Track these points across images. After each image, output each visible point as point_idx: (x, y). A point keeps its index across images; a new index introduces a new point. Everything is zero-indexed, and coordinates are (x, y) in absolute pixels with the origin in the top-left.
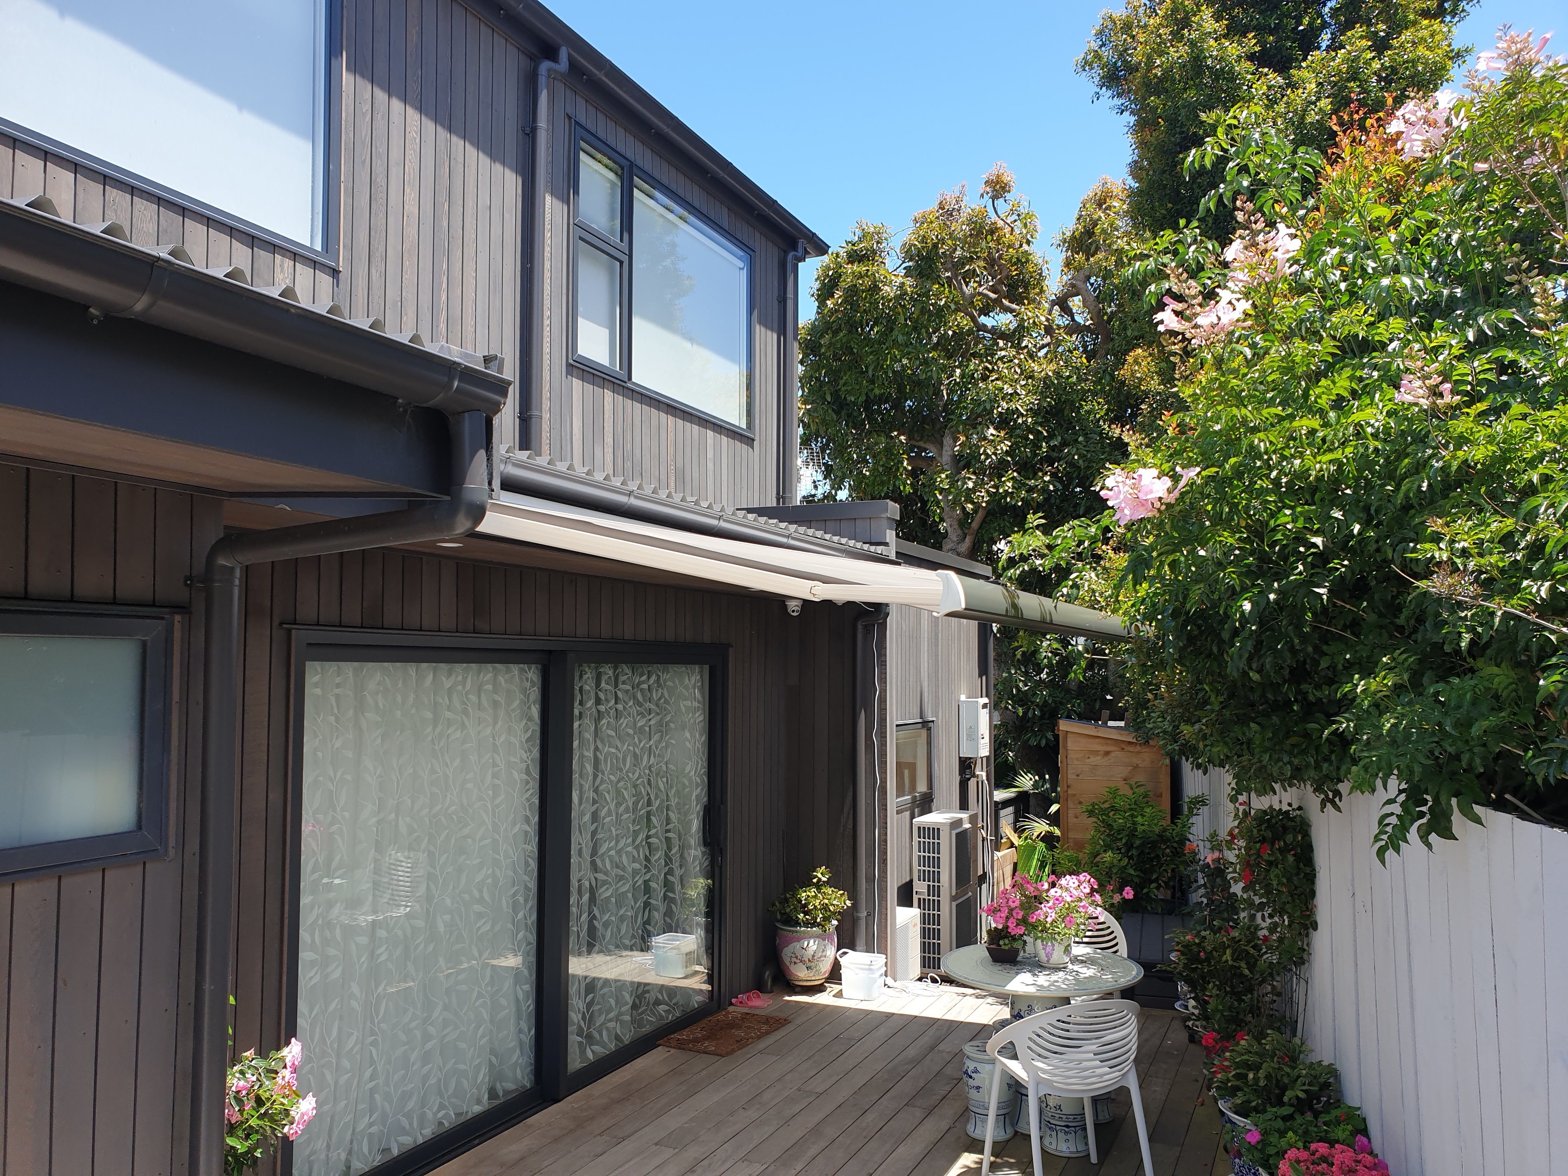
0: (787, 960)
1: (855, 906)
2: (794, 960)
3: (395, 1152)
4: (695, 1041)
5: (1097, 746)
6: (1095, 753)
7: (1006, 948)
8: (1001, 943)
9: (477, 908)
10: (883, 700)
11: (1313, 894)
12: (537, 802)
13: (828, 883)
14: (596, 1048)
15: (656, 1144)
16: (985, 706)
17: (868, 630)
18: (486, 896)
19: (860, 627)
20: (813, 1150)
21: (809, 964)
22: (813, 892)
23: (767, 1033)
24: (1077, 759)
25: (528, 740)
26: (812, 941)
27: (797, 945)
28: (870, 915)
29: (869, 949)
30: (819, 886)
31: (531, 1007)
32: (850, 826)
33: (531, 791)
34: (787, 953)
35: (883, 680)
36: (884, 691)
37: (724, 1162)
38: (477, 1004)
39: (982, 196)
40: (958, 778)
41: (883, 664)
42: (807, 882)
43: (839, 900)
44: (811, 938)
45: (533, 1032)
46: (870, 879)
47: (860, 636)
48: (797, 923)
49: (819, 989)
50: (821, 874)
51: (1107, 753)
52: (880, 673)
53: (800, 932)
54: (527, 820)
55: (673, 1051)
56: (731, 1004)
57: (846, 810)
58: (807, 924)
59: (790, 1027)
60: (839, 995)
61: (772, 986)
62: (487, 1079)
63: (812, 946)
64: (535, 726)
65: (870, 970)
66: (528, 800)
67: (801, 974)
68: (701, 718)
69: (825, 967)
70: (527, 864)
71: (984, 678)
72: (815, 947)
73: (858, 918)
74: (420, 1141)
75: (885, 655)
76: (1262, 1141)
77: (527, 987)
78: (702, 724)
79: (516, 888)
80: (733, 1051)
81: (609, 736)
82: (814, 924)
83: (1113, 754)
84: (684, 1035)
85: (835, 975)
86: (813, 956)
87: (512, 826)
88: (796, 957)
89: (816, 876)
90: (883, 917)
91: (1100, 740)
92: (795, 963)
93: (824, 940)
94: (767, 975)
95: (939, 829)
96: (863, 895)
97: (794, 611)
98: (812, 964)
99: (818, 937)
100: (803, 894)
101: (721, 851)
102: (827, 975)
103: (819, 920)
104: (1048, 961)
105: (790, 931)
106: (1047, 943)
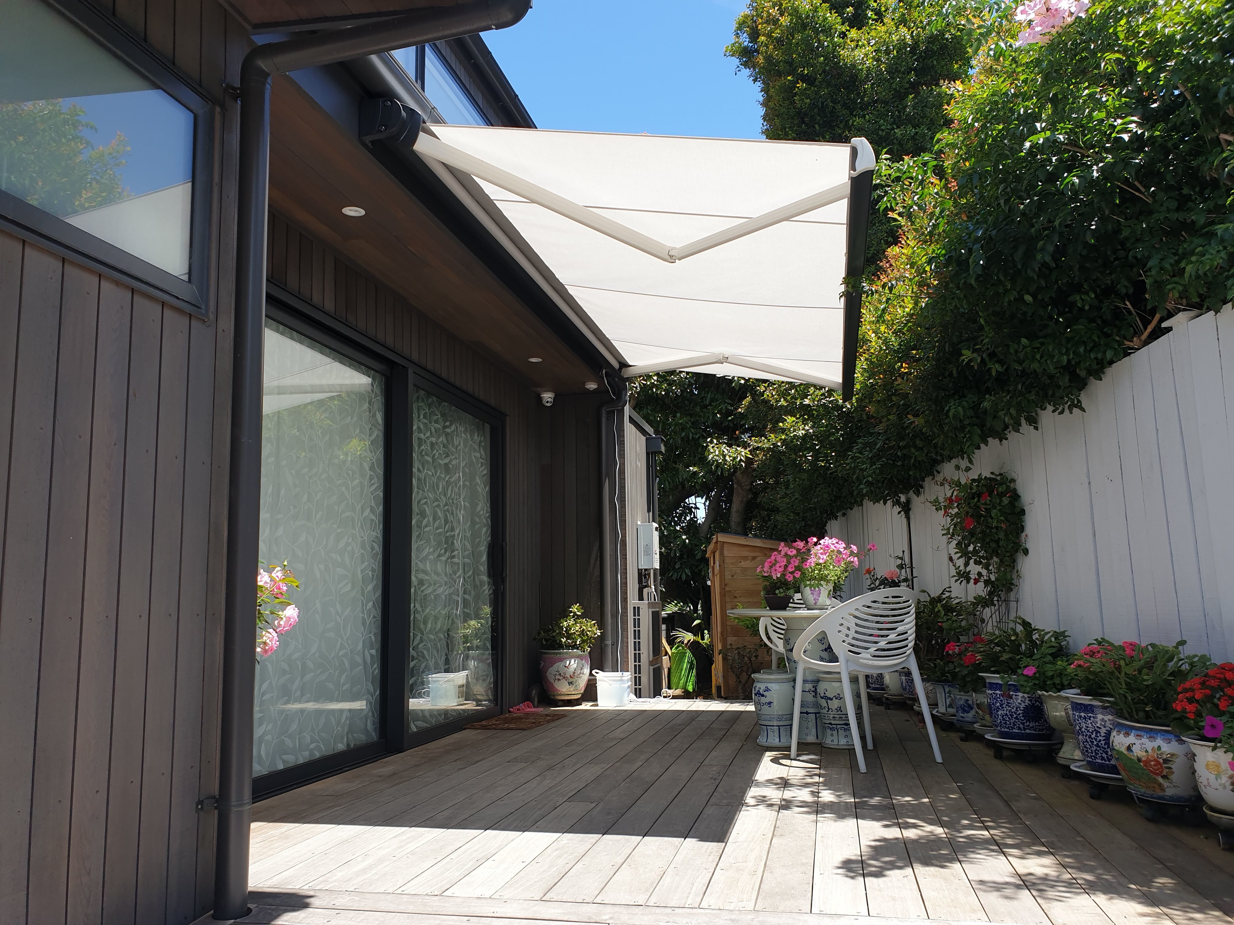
0: (551, 678)
1: (602, 637)
2: (558, 677)
5: (745, 553)
6: (745, 558)
9: (339, 570)
10: (622, 472)
13: (582, 616)
15: (509, 762)
16: (656, 528)
17: (611, 414)
18: (347, 562)
19: (604, 412)
20: (644, 757)
21: (571, 680)
22: (572, 622)
23: (553, 720)
24: (732, 563)
25: (372, 442)
26: (573, 661)
27: (561, 664)
28: (615, 644)
29: (614, 669)
30: (576, 617)
31: (377, 671)
32: (597, 573)
33: (376, 485)
34: (551, 672)
35: (622, 456)
36: (623, 465)
37: (575, 764)
38: (341, 653)
40: (638, 586)
41: (622, 443)
42: (565, 615)
43: (592, 629)
44: (571, 658)
46: (615, 615)
47: (604, 420)
48: (561, 646)
49: (578, 702)
50: (575, 609)
51: (754, 558)
52: (619, 450)
53: (563, 653)
54: (374, 510)
55: (480, 730)
56: (510, 712)
57: (592, 561)
58: (568, 647)
60: (596, 704)
61: (539, 702)
62: (348, 722)
63: (573, 664)
65: (621, 680)
66: (372, 493)
67: (564, 690)
68: (485, 472)
69: (582, 683)
72: (575, 666)
73: (606, 645)
74: (301, 761)
75: (623, 436)
77: (373, 652)
78: (486, 476)
79: (366, 564)
80: (531, 728)
81: (427, 461)
82: (574, 647)
83: (758, 559)
84: (484, 723)
85: (590, 693)
86: (574, 673)
87: (363, 510)
88: (560, 675)
89: (571, 612)
90: (625, 645)
91: (748, 548)
92: (559, 680)
93: (582, 660)
94: (534, 692)
95: (638, 608)
96: (609, 628)
97: (547, 402)
98: (573, 680)
99: (578, 657)
100: (565, 623)
101: (503, 580)
102: (582, 691)
103: (578, 643)
104: (815, 604)
105: (554, 653)
106: (815, 588)
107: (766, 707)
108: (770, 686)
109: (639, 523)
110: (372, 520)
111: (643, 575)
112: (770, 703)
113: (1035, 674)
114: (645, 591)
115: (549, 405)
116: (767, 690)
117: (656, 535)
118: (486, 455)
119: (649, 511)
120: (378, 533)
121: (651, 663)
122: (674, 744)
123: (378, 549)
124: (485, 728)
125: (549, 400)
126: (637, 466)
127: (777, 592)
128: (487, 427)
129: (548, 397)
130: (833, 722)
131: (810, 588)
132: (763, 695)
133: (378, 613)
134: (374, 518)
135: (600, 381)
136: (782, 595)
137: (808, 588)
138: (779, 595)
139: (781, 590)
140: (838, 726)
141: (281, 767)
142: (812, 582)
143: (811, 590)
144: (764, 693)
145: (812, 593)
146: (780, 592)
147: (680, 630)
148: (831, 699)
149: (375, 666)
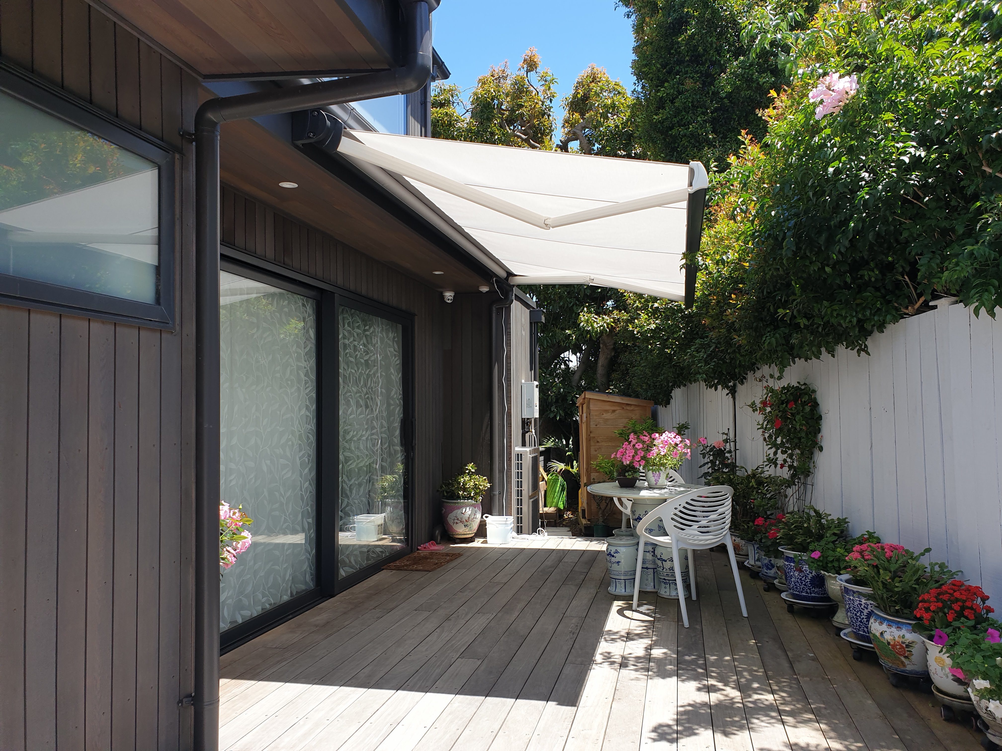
0: (451, 522)
1: (491, 489)
2: (456, 521)
4: (406, 565)
5: (607, 407)
9: (282, 461)
10: (509, 357)
11: (819, 431)
12: (314, 395)
13: (475, 473)
15: (416, 610)
16: (536, 387)
17: (499, 310)
18: (288, 454)
19: (494, 309)
20: (520, 606)
21: (466, 523)
22: (467, 478)
23: (452, 560)
24: (596, 415)
25: (306, 354)
26: (468, 508)
27: (459, 511)
28: (501, 493)
29: (501, 514)
30: (471, 474)
31: (313, 535)
32: (487, 438)
33: (310, 388)
34: (451, 518)
35: (509, 344)
36: (509, 352)
37: (466, 614)
39: (520, 70)
40: (521, 431)
41: (509, 334)
42: (463, 472)
43: (484, 483)
44: (467, 506)
45: (314, 551)
46: (502, 471)
47: (494, 315)
48: (458, 497)
49: (471, 540)
50: (470, 467)
51: (614, 411)
52: (507, 340)
53: (461, 503)
54: (307, 408)
55: (394, 571)
56: (418, 549)
57: (484, 429)
58: (464, 498)
59: (463, 557)
60: (485, 542)
61: (441, 539)
62: (291, 578)
63: (468, 511)
64: (312, 344)
65: (506, 524)
66: (307, 395)
67: (461, 530)
68: (398, 362)
69: (475, 526)
70: (308, 438)
71: (533, 372)
72: (470, 512)
73: (494, 495)
74: (255, 614)
75: (510, 328)
76: (822, 556)
77: (310, 520)
78: (398, 366)
79: (303, 452)
80: (435, 569)
81: (351, 362)
82: (469, 498)
83: (617, 412)
84: (398, 563)
85: (482, 532)
86: (469, 518)
87: (300, 410)
88: (458, 519)
89: (467, 469)
90: (509, 494)
91: (610, 403)
92: (457, 523)
93: (475, 508)
94: (437, 532)
95: (521, 455)
96: (497, 481)
97: (449, 300)
98: (468, 523)
99: (471, 506)
100: (462, 479)
101: (413, 448)
102: (475, 531)
103: (472, 495)
104: (656, 484)
105: (453, 503)
106: (656, 472)
107: (616, 565)
108: (619, 549)
109: (523, 381)
110: (307, 416)
111: (525, 423)
112: (618, 562)
113: (820, 557)
114: (527, 435)
115: (449, 302)
116: (617, 552)
117: (536, 391)
118: (398, 348)
119: (531, 370)
120: (312, 426)
121: (530, 497)
122: (544, 591)
123: (313, 439)
124: (398, 569)
125: (450, 298)
126: (522, 335)
127: (627, 474)
128: (400, 326)
129: (449, 295)
130: (666, 578)
131: (653, 472)
132: (613, 556)
133: (313, 489)
134: (309, 414)
135: (491, 285)
136: (630, 477)
137: (651, 472)
138: (628, 477)
139: (630, 473)
140: (670, 582)
141: (240, 621)
142: (654, 468)
143: (653, 474)
144: (615, 555)
145: (653, 476)
146: (629, 475)
147: (554, 461)
148: (666, 561)
149: (312, 531)
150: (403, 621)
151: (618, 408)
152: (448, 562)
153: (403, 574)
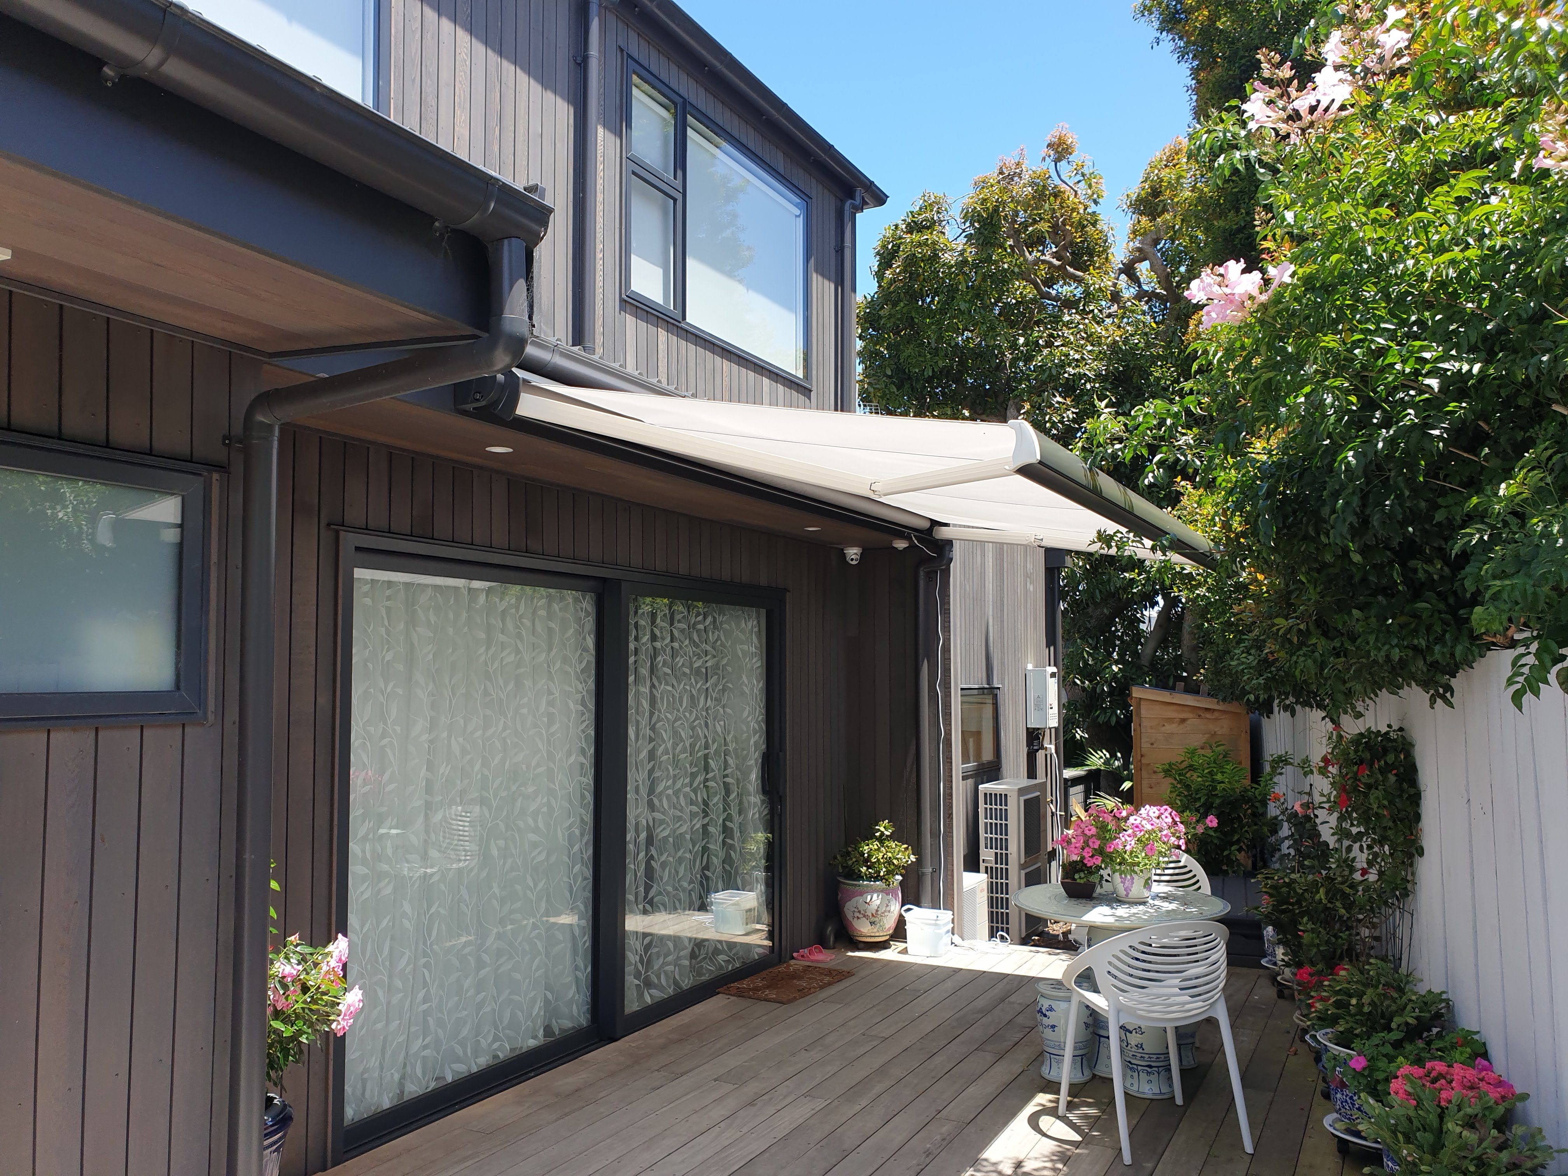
0: (849, 916)
1: (919, 862)
2: (857, 914)
3: (449, 1079)
4: (756, 989)
5: (1171, 713)
6: (1170, 720)
7: (1082, 881)
8: (1076, 876)
9: (533, 837)
10: (947, 650)
11: (1418, 817)
12: (593, 733)
13: (891, 837)
14: (654, 992)
15: (715, 1080)
16: (1053, 675)
17: (931, 577)
18: (541, 825)
19: (922, 573)
20: (879, 1088)
21: (873, 919)
22: (875, 845)
23: (830, 984)
24: (1151, 728)
25: (582, 671)
26: (875, 896)
27: (860, 900)
28: (936, 871)
29: (935, 906)
30: (881, 840)
32: (914, 780)
33: (587, 722)
34: (849, 908)
35: (947, 629)
36: (947, 641)
37: (785, 1097)
38: (532, 935)
39: (1044, 159)
40: (1026, 750)
41: (946, 612)
42: (870, 835)
43: (904, 855)
44: (874, 892)
45: (589, 969)
46: (936, 834)
47: (922, 583)
48: (860, 877)
49: (882, 947)
50: (884, 828)
51: (1183, 721)
52: (944, 622)
53: (863, 886)
54: (583, 752)
55: (732, 998)
56: (793, 958)
57: (909, 763)
58: (870, 878)
59: (853, 980)
60: (905, 951)
61: (835, 942)
62: (542, 1013)
63: (876, 900)
64: (590, 657)
65: (936, 925)
67: (865, 930)
68: (759, 664)
69: (890, 923)
70: (583, 797)
71: (1052, 648)
72: (878, 902)
73: (923, 874)
74: (475, 1069)
75: (949, 603)
76: (1369, 1066)
77: (582, 921)
78: (759, 671)
80: (795, 999)
82: (877, 878)
83: (1189, 722)
84: (745, 984)
85: (899, 932)
86: (877, 911)
88: (859, 912)
89: (879, 830)
90: (949, 873)
91: (1175, 707)
92: (858, 918)
93: (888, 894)
94: (829, 929)
95: (1006, 795)
96: (928, 851)
97: (852, 560)
98: (876, 919)
99: (882, 891)
100: (866, 848)
101: (781, 799)
102: (891, 932)
103: (882, 874)
104: (1127, 896)
105: (853, 885)
106: (1126, 876)
107: (1049, 1030)
109: (1030, 667)
111: (1034, 736)
112: (1053, 1027)
113: (1364, 1069)
114: (1040, 755)
115: (854, 563)
116: (1051, 1009)
117: (1053, 685)
118: (759, 643)
120: (588, 780)
122: (937, 1060)
123: (590, 798)
125: (855, 557)
128: (763, 613)
129: (853, 553)
131: (1121, 875)
132: (1045, 1016)
133: (589, 873)
137: (1117, 874)
139: (1082, 875)
142: (1122, 868)
144: (1047, 1013)
146: (1080, 878)
147: (1102, 794)
150: (689, 1096)
151: (1191, 715)
152: (822, 988)
153: (742, 1003)
